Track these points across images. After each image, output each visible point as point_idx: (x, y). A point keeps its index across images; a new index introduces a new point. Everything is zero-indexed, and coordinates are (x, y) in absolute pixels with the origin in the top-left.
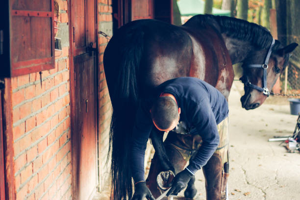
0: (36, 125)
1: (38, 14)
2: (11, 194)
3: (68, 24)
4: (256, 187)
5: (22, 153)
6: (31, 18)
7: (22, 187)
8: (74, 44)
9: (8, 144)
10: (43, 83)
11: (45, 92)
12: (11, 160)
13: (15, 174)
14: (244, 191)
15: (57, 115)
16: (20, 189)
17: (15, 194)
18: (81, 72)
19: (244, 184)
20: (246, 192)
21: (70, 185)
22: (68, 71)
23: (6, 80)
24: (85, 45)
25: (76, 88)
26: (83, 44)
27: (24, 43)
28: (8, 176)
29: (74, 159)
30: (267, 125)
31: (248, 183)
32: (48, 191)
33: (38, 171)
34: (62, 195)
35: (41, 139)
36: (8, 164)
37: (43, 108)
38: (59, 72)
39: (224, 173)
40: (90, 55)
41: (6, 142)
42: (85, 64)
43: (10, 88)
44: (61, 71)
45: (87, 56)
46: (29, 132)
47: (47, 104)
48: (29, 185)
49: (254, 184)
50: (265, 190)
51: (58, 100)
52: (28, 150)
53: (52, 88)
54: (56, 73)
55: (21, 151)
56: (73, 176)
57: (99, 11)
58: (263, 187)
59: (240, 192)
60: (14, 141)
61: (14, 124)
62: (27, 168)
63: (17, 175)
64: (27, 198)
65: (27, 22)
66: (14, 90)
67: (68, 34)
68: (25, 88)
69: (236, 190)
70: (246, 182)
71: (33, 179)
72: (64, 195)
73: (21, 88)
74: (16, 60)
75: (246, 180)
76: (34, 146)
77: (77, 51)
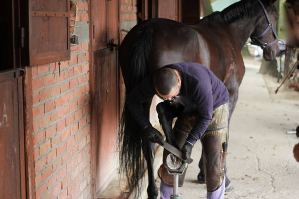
0: (55, 108)
1: (55, 15)
2: (30, 162)
3: (88, 22)
4: (266, 173)
5: (40, 130)
6: (49, 17)
7: (41, 159)
8: (94, 40)
9: (27, 121)
10: (61, 73)
11: (64, 81)
12: (31, 135)
13: (35, 147)
14: (254, 176)
15: (77, 101)
16: (39, 159)
17: (34, 163)
18: (102, 65)
19: (256, 170)
20: (256, 177)
21: (89, 163)
22: (88, 64)
23: (26, 68)
24: (106, 41)
25: (96, 79)
26: (104, 40)
27: (42, 38)
28: (27, 147)
29: (93, 141)
30: (288, 120)
31: (259, 170)
32: (67, 165)
33: (56, 147)
34: (80, 170)
35: (60, 120)
36: (27, 137)
37: (62, 94)
38: (78, 64)
39: (222, 152)
40: (112, 50)
41: (26, 119)
42: (106, 58)
43: (30, 75)
44: (81, 64)
45: (108, 51)
46: (48, 113)
47: (65, 91)
48: (47, 158)
49: (265, 170)
50: (274, 176)
51: (77, 88)
52: (47, 128)
53: (71, 78)
54: (76, 65)
55: (40, 128)
56: (92, 156)
57: (122, 11)
58: (272, 173)
59: (250, 177)
60: (34, 119)
61: (34, 105)
62: (46, 143)
63: (36, 147)
64: (46, 168)
65: (45, 21)
66: (34, 77)
67: (88, 32)
68: (45, 76)
69: (246, 176)
70: (258, 169)
71: (51, 153)
72: (83, 171)
73: (40, 75)
74: (35, 51)
75: (258, 167)
76: (52, 125)
77: (97, 46)
